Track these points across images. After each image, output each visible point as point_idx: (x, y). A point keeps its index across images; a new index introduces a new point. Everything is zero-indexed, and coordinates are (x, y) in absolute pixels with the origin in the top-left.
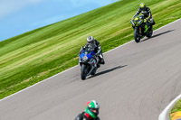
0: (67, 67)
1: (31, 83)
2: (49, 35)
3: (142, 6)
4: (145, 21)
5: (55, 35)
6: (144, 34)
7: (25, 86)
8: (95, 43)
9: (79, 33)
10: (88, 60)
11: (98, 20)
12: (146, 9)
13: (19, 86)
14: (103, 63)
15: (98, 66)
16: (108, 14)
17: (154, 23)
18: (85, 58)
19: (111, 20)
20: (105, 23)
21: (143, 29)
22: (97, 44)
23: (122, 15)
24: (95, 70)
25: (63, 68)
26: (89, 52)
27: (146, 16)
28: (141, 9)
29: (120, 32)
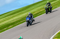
0: (19, 24)
1: (7, 29)
2: (13, 14)
3: (48, 2)
4: (49, 7)
5: (14, 14)
6: (49, 11)
7: (5, 30)
8: (31, 15)
9: (23, 13)
10: (29, 20)
11: (29, 9)
12: (49, 3)
13: (2, 31)
14: (34, 21)
15: (32, 22)
16: (32, 7)
17: (52, 8)
18: (28, 20)
19: (33, 9)
20: (31, 10)
21: (48, 10)
22: (32, 15)
23: (37, 7)
24: (31, 23)
25: (17, 25)
26: (29, 18)
27: (49, 5)
28: (48, 3)
29: (36, 13)
